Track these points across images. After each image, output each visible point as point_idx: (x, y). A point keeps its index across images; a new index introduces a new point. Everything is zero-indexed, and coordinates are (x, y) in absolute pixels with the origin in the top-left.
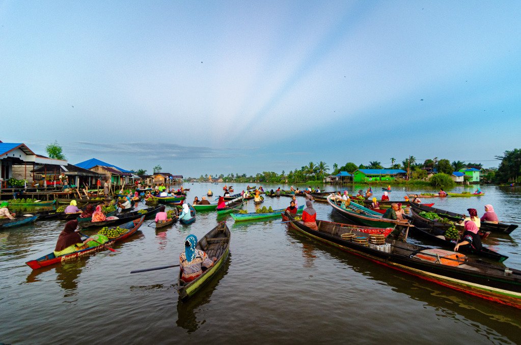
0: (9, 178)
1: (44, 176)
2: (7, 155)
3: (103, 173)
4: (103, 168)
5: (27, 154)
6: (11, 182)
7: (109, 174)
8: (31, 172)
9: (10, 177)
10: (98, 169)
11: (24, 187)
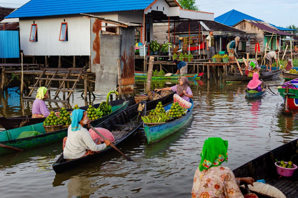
0: (151, 42)
1: (181, 38)
2: (151, 8)
3: (252, 32)
4: (252, 24)
5: (170, 6)
6: (153, 47)
7: (260, 33)
8: (167, 32)
9: (151, 39)
10: (245, 26)
11: (167, 53)
